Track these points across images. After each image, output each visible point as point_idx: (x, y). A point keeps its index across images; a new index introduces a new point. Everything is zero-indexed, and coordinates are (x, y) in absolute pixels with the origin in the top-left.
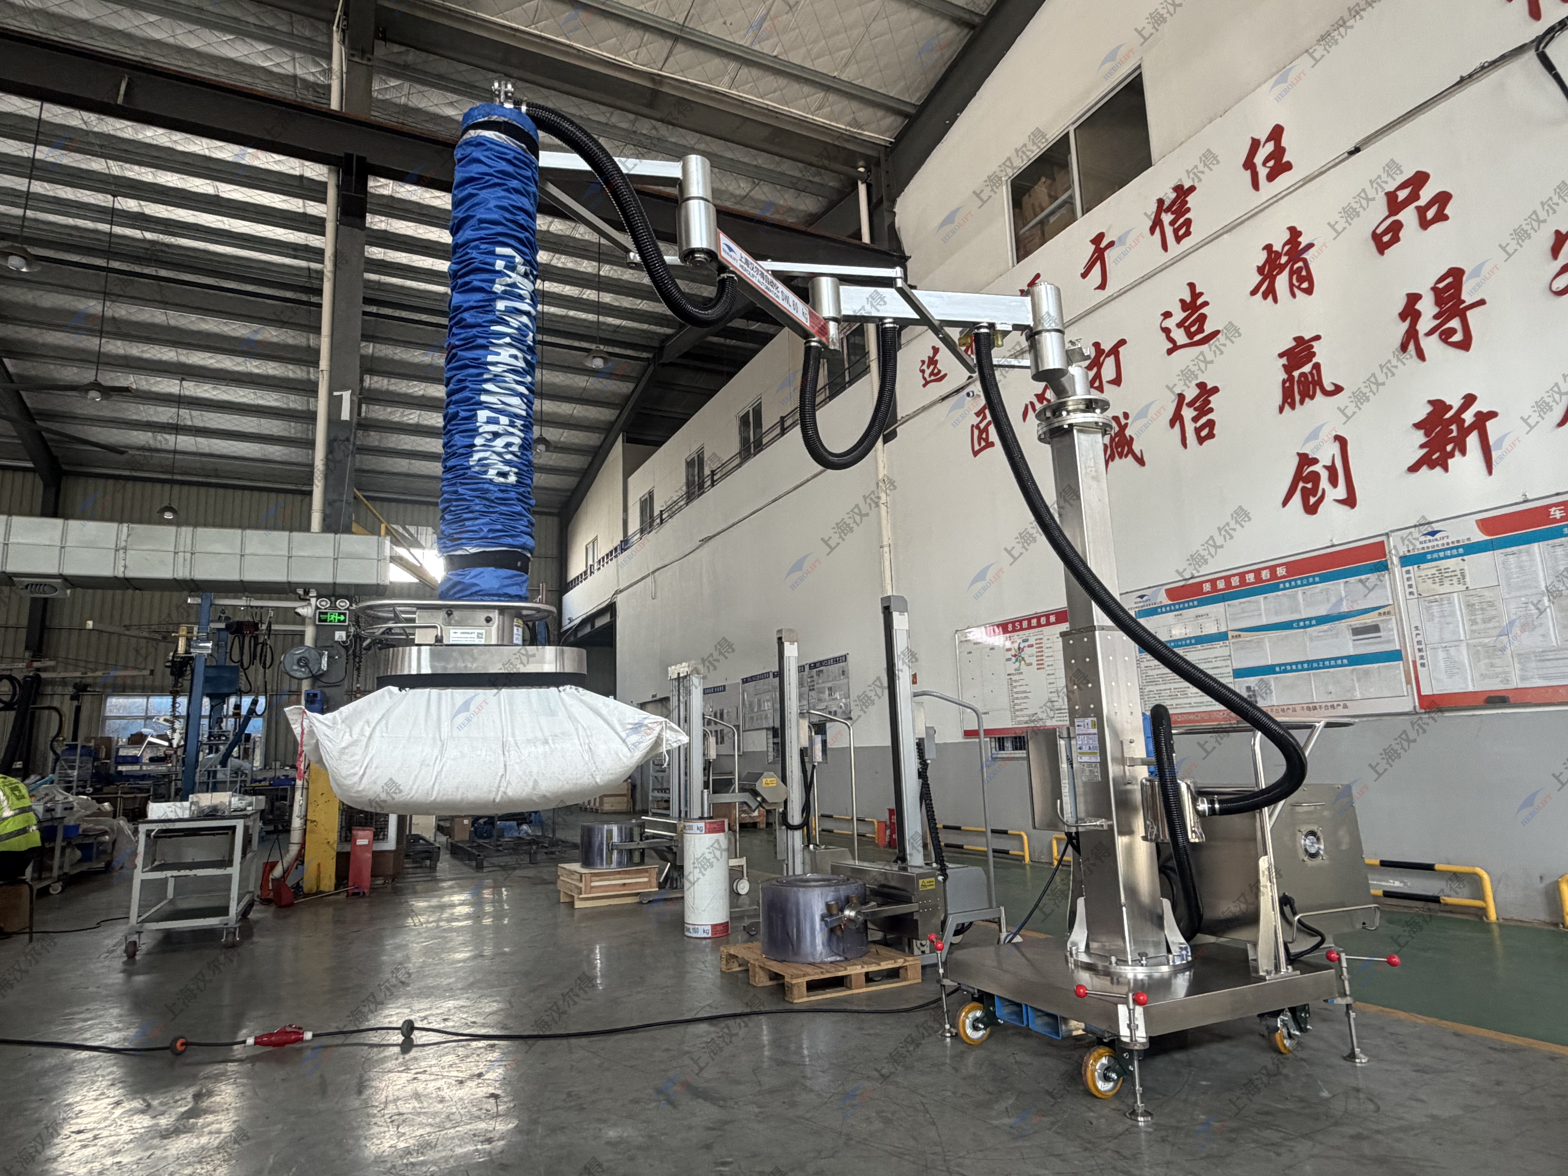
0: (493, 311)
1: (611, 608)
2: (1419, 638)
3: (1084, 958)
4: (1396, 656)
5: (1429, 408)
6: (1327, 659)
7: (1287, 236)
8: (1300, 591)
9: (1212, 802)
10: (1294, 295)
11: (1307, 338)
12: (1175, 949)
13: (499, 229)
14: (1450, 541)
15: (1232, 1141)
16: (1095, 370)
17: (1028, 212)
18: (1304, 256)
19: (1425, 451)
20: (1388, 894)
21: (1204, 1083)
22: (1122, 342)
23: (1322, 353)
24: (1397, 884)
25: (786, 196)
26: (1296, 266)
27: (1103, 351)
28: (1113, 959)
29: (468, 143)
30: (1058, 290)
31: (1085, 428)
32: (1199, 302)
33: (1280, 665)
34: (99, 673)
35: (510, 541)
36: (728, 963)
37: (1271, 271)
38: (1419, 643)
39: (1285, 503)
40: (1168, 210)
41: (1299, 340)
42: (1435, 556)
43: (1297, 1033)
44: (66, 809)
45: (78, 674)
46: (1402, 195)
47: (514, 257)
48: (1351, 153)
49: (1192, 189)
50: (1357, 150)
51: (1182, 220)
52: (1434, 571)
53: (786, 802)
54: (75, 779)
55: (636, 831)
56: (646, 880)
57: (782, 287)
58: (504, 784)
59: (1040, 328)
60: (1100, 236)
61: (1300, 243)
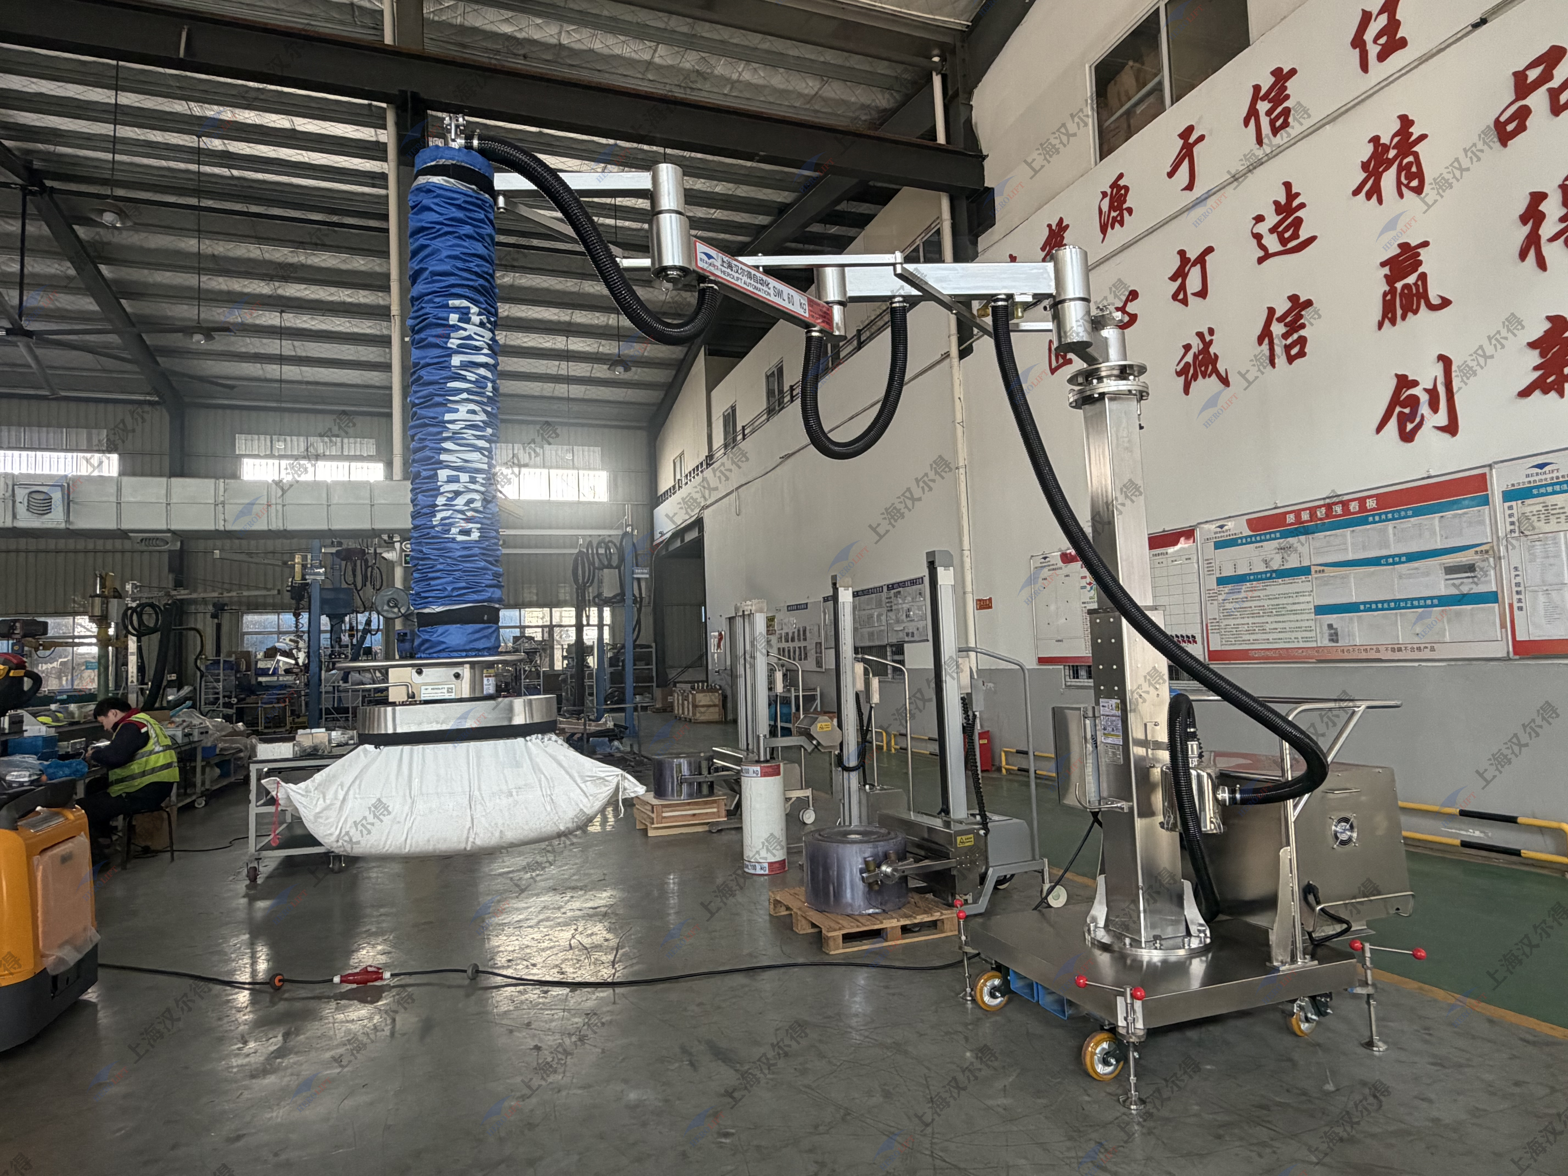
0: (449, 367)
1: (699, 523)
2: (1518, 579)
3: (1102, 936)
4: (1492, 597)
5: (1547, 325)
6: (1415, 599)
7: (1396, 126)
8: (1391, 524)
9: (1233, 792)
10: (1401, 195)
11: (1413, 245)
12: (1193, 929)
13: (452, 280)
14: (1560, 474)
15: (1219, 1137)
16: (1180, 281)
17: (1112, 100)
18: (1415, 149)
19: (1539, 373)
20: (1465, 844)
21: (1209, 1067)
22: (1209, 250)
23: (1429, 261)
24: (1477, 833)
25: (857, 92)
26: (1405, 161)
27: (1189, 259)
28: (1127, 941)
29: (419, 189)
30: (1086, 254)
31: (1116, 396)
32: (1295, 204)
33: (1364, 603)
34: (234, 594)
35: (475, 597)
36: (775, 907)
37: (1377, 167)
38: (1518, 585)
39: (1379, 429)
40: (1263, 99)
41: (1405, 247)
42: (1543, 490)
43: (1314, 1017)
44: (202, 733)
45: (216, 595)
46: (1533, 75)
47: (469, 308)
48: (1476, 26)
49: (1293, 72)
50: (1483, 21)
51: (1279, 109)
52: (1540, 507)
53: (841, 745)
54: (221, 690)
55: (704, 764)
56: (715, 810)
57: (773, 282)
58: (472, 836)
59: (1062, 298)
60: (1190, 129)
61: (1412, 134)
